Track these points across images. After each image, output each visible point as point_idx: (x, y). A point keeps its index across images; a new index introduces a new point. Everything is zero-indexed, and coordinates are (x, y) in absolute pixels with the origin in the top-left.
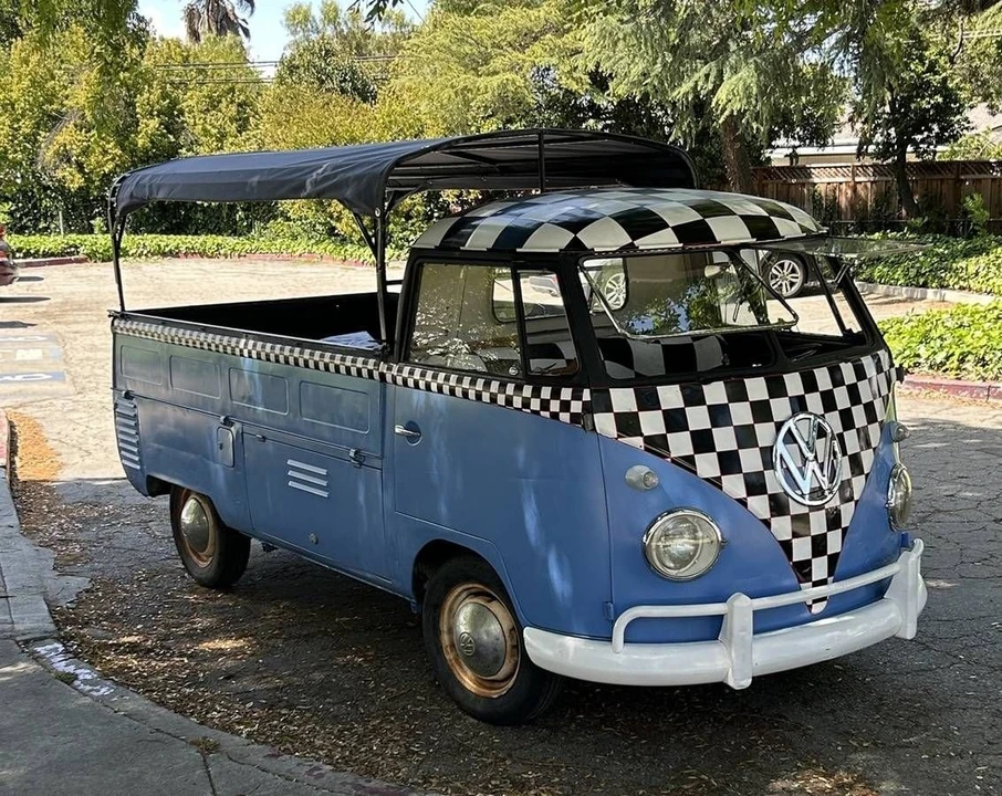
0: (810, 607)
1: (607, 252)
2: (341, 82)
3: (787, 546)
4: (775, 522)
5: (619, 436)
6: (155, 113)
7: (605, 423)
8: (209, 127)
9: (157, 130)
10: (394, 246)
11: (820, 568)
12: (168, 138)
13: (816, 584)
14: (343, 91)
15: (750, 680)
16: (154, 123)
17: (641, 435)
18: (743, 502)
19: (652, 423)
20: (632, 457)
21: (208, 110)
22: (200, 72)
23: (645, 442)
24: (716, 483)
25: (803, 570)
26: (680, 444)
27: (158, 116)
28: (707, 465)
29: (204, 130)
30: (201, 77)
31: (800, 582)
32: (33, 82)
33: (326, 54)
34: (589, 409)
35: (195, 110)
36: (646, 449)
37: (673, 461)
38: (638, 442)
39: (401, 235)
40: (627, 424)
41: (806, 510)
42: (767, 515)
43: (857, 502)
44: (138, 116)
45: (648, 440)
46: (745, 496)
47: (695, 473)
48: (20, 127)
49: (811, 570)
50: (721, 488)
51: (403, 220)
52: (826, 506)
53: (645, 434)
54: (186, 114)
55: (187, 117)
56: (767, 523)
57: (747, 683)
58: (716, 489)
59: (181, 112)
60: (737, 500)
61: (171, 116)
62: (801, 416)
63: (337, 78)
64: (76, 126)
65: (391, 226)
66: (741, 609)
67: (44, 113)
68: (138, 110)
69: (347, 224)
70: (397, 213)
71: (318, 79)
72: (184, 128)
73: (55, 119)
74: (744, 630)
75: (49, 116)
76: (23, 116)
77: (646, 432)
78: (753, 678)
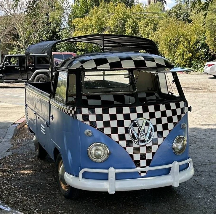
0: (140, 174)
1: (88, 70)
2: (184, 17)
3: (132, 156)
4: (128, 148)
5: (83, 121)
6: (131, 27)
7: (80, 117)
8: (145, 32)
9: (131, 32)
10: (193, 68)
11: (143, 163)
12: (134, 35)
13: (141, 167)
14: (184, 20)
15: (115, 192)
16: (130, 30)
17: (89, 121)
18: (118, 142)
19: (92, 118)
20: (86, 127)
21: (146, 26)
22: (145, 15)
23: (90, 123)
24: (110, 136)
25: (137, 163)
26: (100, 124)
27: (132, 28)
28: (107, 131)
29: (144, 32)
30: (145, 16)
31: (137, 166)
32: (98, 18)
33: (180, 9)
34: (76, 113)
35: (142, 26)
36: (90, 125)
37: (98, 129)
38: (88, 123)
39: (195, 64)
40: (86, 118)
41: (139, 146)
42: (125, 146)
43: (159, 146)
44: (126, 28)
45: (91, 122)
46: (118, 140)
47: (104, 133)
48: (94, 32)
49: (140, 163)
50: (111, 137)
51: (197, 59)
52: (146, 145)
53: (90, 121)
54: (140, 28)
55: (140, 29)
56: (125, 149)
57: (114, 192)
58: (110, 138)
59: (138, 27)
60: (116, 141)
61: (136, 28)
62: (141, 119)
63: (182, 16)
64: (108, 31)
65: (193, 61)
66: (112, 172)
67: (101, 28)
68: (126, 26)
69: (179, 61)
70: (195, 58)
71: (177, 16)
72: (139, 32)
73: (104, 29)
74: (112, 177)
75: (102, 28)
76: (95, 28)
77: (90, 120)
78: (116, 192)
